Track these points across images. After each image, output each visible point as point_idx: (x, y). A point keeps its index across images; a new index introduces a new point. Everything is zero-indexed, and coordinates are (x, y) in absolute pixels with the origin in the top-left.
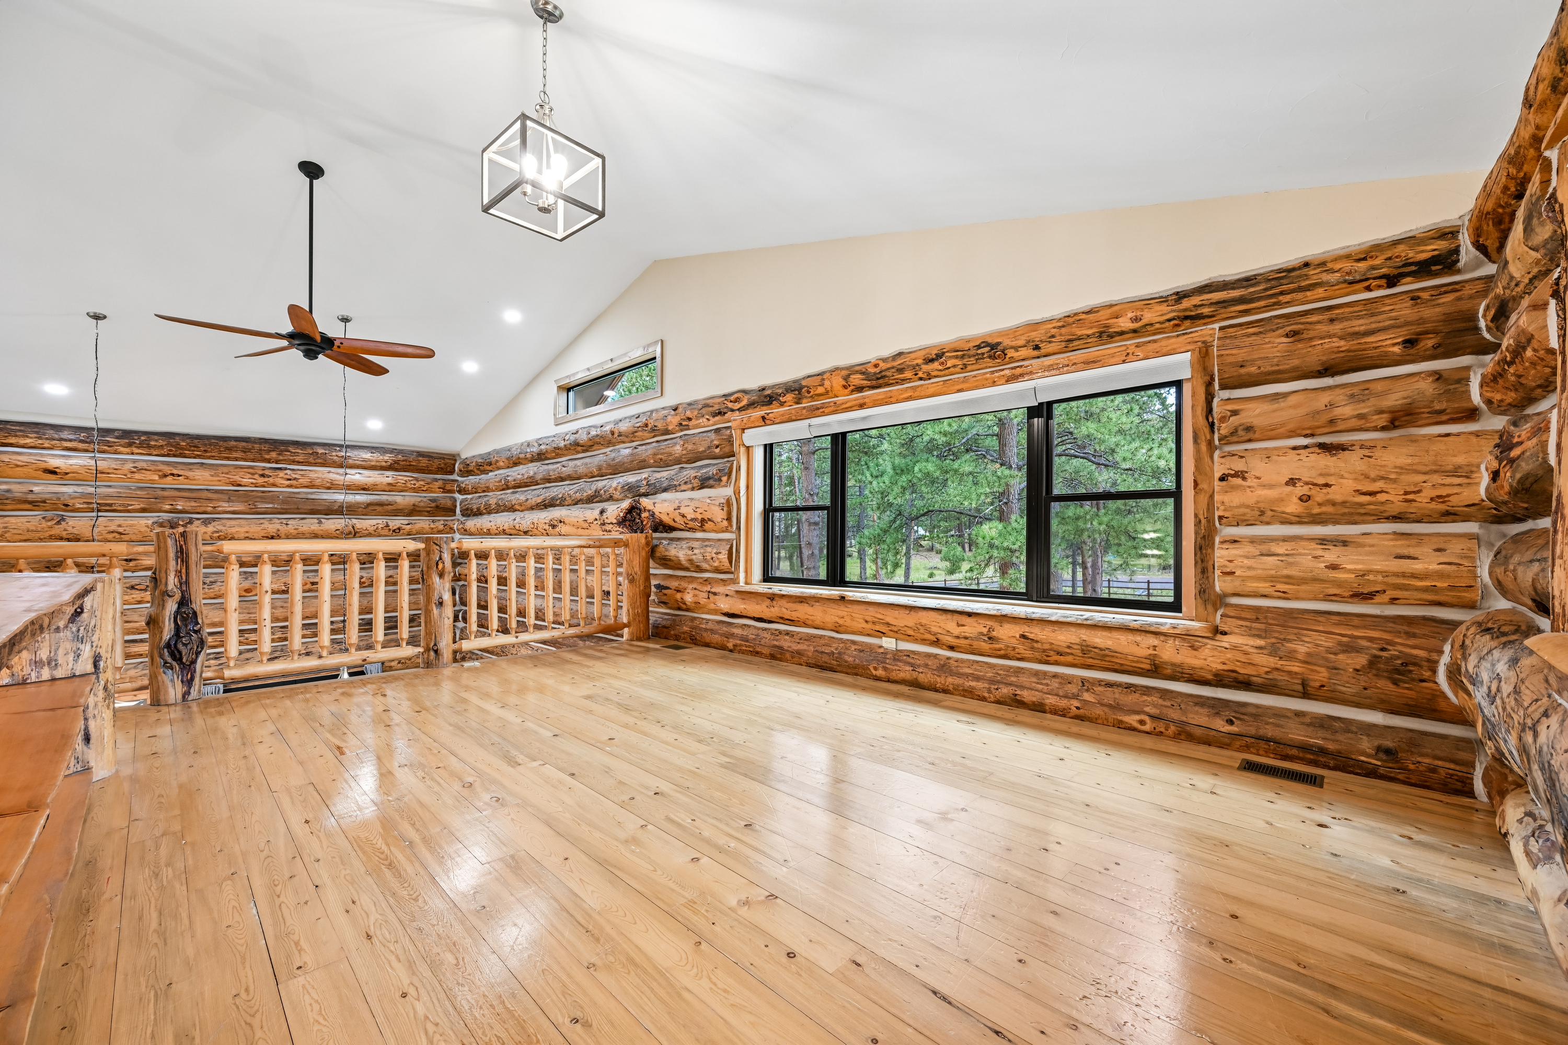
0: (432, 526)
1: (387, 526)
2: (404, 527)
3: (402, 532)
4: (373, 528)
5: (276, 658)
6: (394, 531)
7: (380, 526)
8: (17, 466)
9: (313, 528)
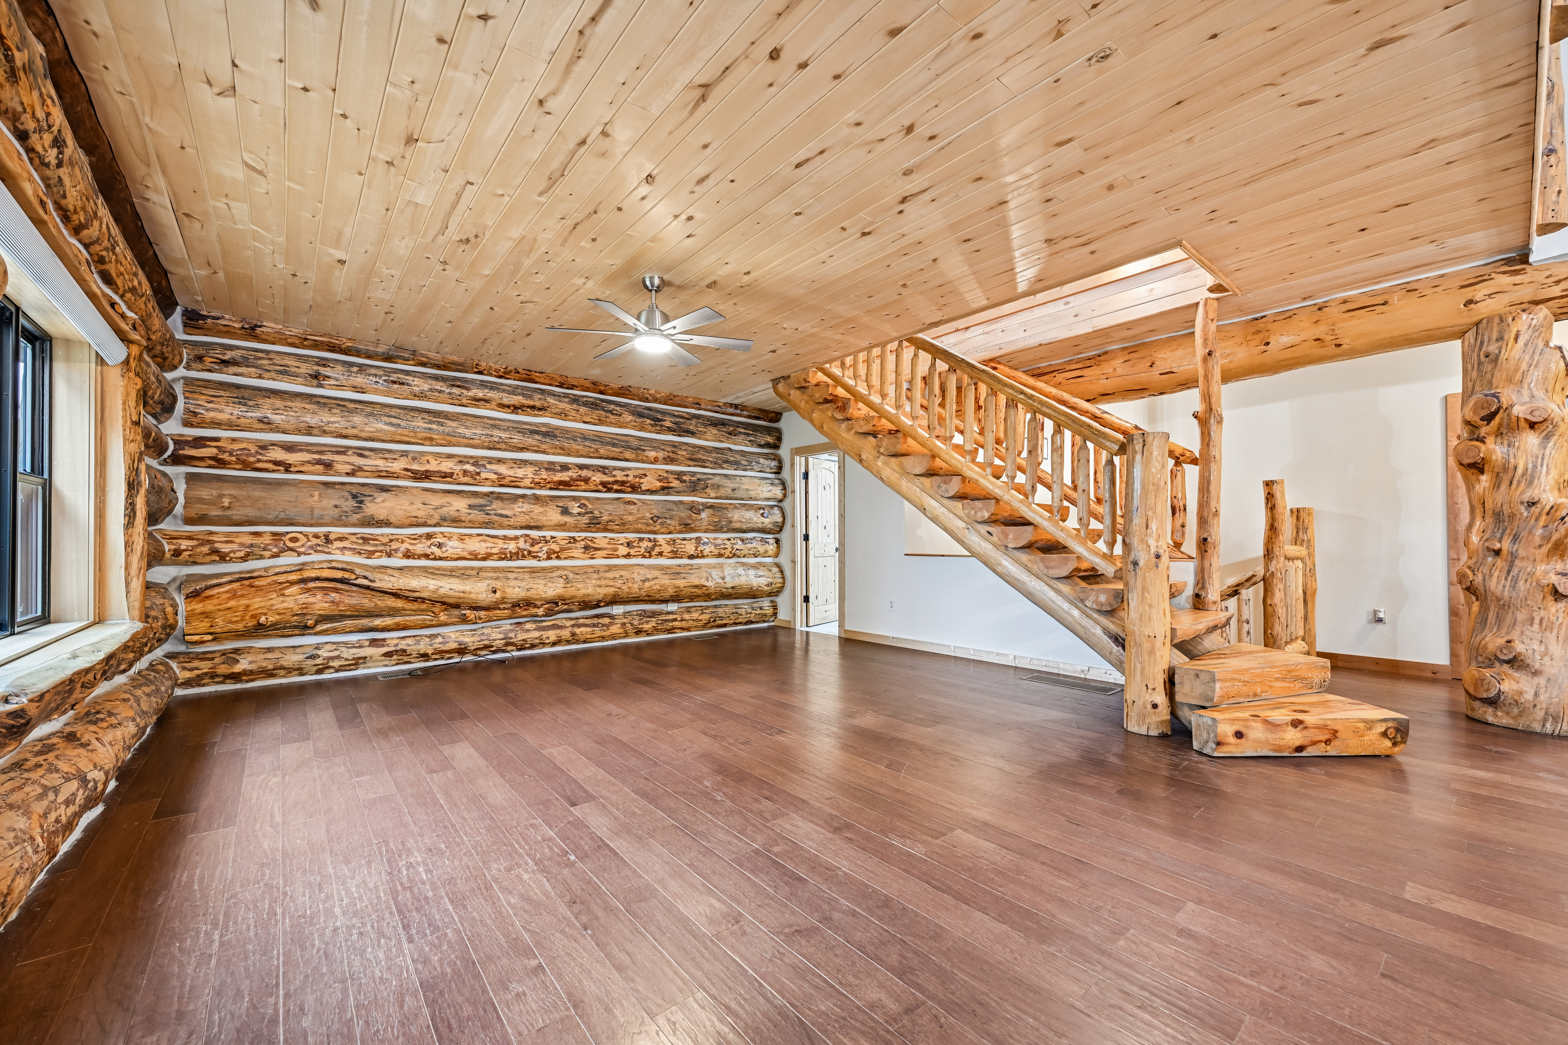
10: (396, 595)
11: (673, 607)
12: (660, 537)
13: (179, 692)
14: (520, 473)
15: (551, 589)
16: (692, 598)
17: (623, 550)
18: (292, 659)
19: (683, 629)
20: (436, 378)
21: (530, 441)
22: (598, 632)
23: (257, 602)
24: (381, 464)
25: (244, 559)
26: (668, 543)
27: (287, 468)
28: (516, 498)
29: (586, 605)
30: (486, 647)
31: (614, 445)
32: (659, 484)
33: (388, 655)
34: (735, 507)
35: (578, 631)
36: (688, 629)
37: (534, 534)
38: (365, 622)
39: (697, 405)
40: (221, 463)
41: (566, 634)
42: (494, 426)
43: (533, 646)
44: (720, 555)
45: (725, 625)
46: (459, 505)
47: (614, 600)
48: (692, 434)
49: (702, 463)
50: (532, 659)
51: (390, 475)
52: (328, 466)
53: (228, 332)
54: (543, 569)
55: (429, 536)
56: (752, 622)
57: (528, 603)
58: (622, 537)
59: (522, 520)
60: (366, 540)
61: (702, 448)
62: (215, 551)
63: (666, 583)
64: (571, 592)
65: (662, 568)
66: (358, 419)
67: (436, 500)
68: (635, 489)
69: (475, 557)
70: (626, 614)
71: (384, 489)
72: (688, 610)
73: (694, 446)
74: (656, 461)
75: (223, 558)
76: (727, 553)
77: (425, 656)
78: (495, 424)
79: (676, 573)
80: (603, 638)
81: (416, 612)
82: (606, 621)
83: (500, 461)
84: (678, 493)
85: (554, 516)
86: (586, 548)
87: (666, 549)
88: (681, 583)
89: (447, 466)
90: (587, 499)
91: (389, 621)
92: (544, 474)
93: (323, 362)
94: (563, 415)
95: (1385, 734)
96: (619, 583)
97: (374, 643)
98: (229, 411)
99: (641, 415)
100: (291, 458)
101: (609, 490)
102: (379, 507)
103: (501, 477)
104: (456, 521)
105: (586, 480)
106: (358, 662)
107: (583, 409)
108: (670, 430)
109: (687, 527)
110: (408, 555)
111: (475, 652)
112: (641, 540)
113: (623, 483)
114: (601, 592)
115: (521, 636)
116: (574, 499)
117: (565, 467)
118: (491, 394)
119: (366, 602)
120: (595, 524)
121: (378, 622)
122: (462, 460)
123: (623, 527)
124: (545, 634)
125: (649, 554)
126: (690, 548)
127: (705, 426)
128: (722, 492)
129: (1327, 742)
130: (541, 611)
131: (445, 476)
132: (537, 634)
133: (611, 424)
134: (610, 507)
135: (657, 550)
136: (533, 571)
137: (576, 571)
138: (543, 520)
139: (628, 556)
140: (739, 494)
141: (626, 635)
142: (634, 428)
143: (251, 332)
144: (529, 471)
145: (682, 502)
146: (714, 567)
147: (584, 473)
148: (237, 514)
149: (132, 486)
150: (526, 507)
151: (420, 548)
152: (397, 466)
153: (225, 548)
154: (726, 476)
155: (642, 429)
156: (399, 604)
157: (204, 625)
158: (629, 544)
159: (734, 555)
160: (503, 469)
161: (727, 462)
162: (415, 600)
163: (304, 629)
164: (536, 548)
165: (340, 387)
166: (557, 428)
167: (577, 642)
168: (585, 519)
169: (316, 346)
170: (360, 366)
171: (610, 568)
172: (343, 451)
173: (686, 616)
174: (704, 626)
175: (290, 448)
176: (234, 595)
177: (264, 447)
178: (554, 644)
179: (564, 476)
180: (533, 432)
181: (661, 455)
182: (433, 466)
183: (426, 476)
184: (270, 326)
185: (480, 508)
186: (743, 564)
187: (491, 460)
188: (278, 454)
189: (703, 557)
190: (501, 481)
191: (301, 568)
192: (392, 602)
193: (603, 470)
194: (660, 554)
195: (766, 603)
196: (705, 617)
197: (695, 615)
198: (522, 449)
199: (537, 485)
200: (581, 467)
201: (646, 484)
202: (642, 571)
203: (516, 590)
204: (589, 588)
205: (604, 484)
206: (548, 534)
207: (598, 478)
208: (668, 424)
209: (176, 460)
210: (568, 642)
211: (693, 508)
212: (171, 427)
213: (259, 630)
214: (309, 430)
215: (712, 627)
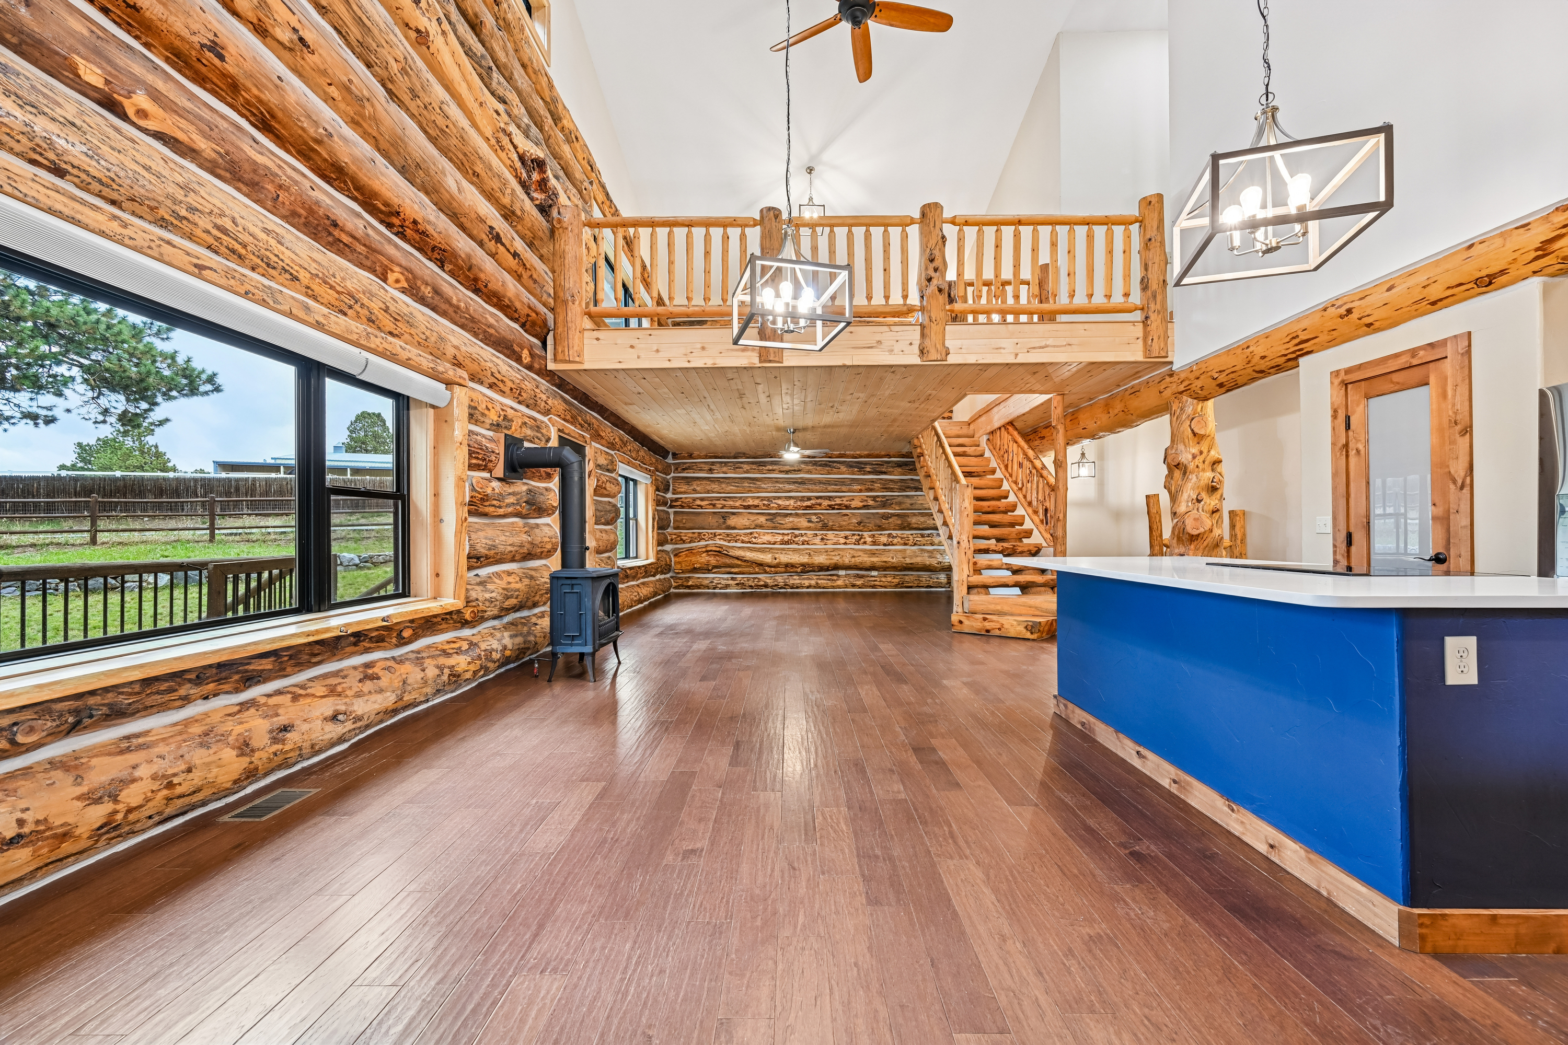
10: (737, 558)
11: (874, 573)
12: (865, 534)
13: (672, 590)
14: (787, 503)
15: (805, 559)
16: (885, 569)
17: (843, 541)
18: (706, 582)
19: (881, 586)
20: (753, 463)
21: (792, 487)
22: (830, 583)
23: (694, 559)
24: (731, 503)
25: (690, 542)
26: (870, 537)
27: (701, 507)
28: (787, 515)
29: (822, 568)
30: (776, 585)
31: (836, 485)
32: (861, 504)
33: (737, 584)
34: (914, 515)
35: (819, 582)
36: (885, 587)
37: (797, 532)
38: (728, 569)
39: (889, 456)
40: (683, 507)
41: (813, 582)
42: (777, 482)
43: (797, 588)
44: (905, 544)
45: (911, 587)
46: (762, 519)
47: (836, 567)
48: (885, 473)
49: (891, 490)
50: (798, 593)
51: (735, 508)
52: (714, 505)
53: (684, 458)
54: (799, 549)
55: (751, 533)
56: (931, 587)
57: (793, 566)
58: (843, 534)
59: (790, 525)
60: (728, 535)
61: (891, 480)
62: (682, 539)
63: (867, 560)
64: (810, 561)
65: (864, 551)
66: (723, 486)
67: (753, 518)
68: (848, 507)
69: (770, 543)
70: (846, 576)
71: (733, 514)
72: (885, 576)
73: (886, 480)
74: (861, 491)
75: (684, 542)
76: (910, 542)
77: (751, 587)
78: (777, 481)
79: (873, 553)
80: (833, 587)
81: (747, 567)
82: (835, 578)
83: (779, 498)
84: (874, 508)
85: (803, 522)
86: (822, 539)
87: (869, 540)
88: (875, 559)
89: (756, 502)
90: (822, 514)
91: (736, 570)
92: (799, 503)
93: (713, 464)
94: (809, 472)
95: (1026, 627)
96: (838, 558)
97: (733, 579)
98: (684, 488)
99: (851, 467)
100: (703, 503)
101: (833, 509)
102: (732, 521)
103: (779, 505)
104: (761, 527)
105: (820, 505)
106: (727, 586)
107: (818, 468)
108: (870, 473)
109: (880, 528)
110: (743, 542)
111: (772, 587)
112: (854, 535)
113: (840, 505)
114: (827, 562)
115: (792, 582)
116: (815, 514)
117: (809, 499)
118: (775, 467)
119: (728, 561)
120: (825, 527)
121: (733, 570)
122: (763, 499)
123: (841, 529)
124: (803, 582)
125: (857, 542)
126: (884, 539)
127: (893, 467)
128: (903, 506)
129: (999, 629)
130: (799, 570)
131: (756, 507)
132: (799, 582)
133: (835, 474)
134: (833, 518)
135: (862, 540)
136: (794, 550)
137: (816, 551)
138: (799, 525)
139: (845, 543)
140: (917, 507)
141: (846, 587)
142: (849, 474)
143: (691, 456)
144: (792, 502)
145: (877, 513)
146: (900, 551)
147: (819, 501)
148: (687, 525)
149: (654, 519)
150: (791, 519)
151: (746, 539)
152: (737, 504)
153: (684, 538)
154: (907, 496)
155: (853, 474)
156: (739, 562)
157: (679, 566)
158: (846, 538)
159: (915, 544)
160: (780, 502)
161: (908, 487)
162: (745, 561)
163: (709, 571)
164: (796, 539)
165: (718, 473)
166: (807, 479)
167: (820, 587)
168: (820, 524)
169: (711, 457)
170: (725, 463)
171: (834, 550)
172: (718, 499)
173: (883, 579)
174: (896, 586)
175: (702, 499)
176: (687, 556)
177: (694, 499)
178: (808, 587)
179: (808, 503)
180: (794, 483)
181: (863, 487)
182: (751, 503)
183: (748, 507)
184: (696, 453)
185: (771, 520)
186: (922, 550)
187: (775, 498)
188: (698, 502)
189: (893, 545)
190: (779, 507)
191: (707, 546)
192: (737, 562)
193: (830, 498)
194: (865, 543)
195: (942, 577)
196: (896, 581)
197: (889, 579)
198: (790, 491)
199: (796, 508)
200: (818, 498)
201: (854, 504)
202: (852, 552)
203: (784, 558)
204: (821, 559)
205: (829, 506)
206: (803, 532)
207: (826, 503)
208: (868, 469)
209: (671, 507)
210: (815, 587)
211: (886, 517)
212: (669, 495)
213: (695, 570)
214: (708, 492)
215: (902, 587)
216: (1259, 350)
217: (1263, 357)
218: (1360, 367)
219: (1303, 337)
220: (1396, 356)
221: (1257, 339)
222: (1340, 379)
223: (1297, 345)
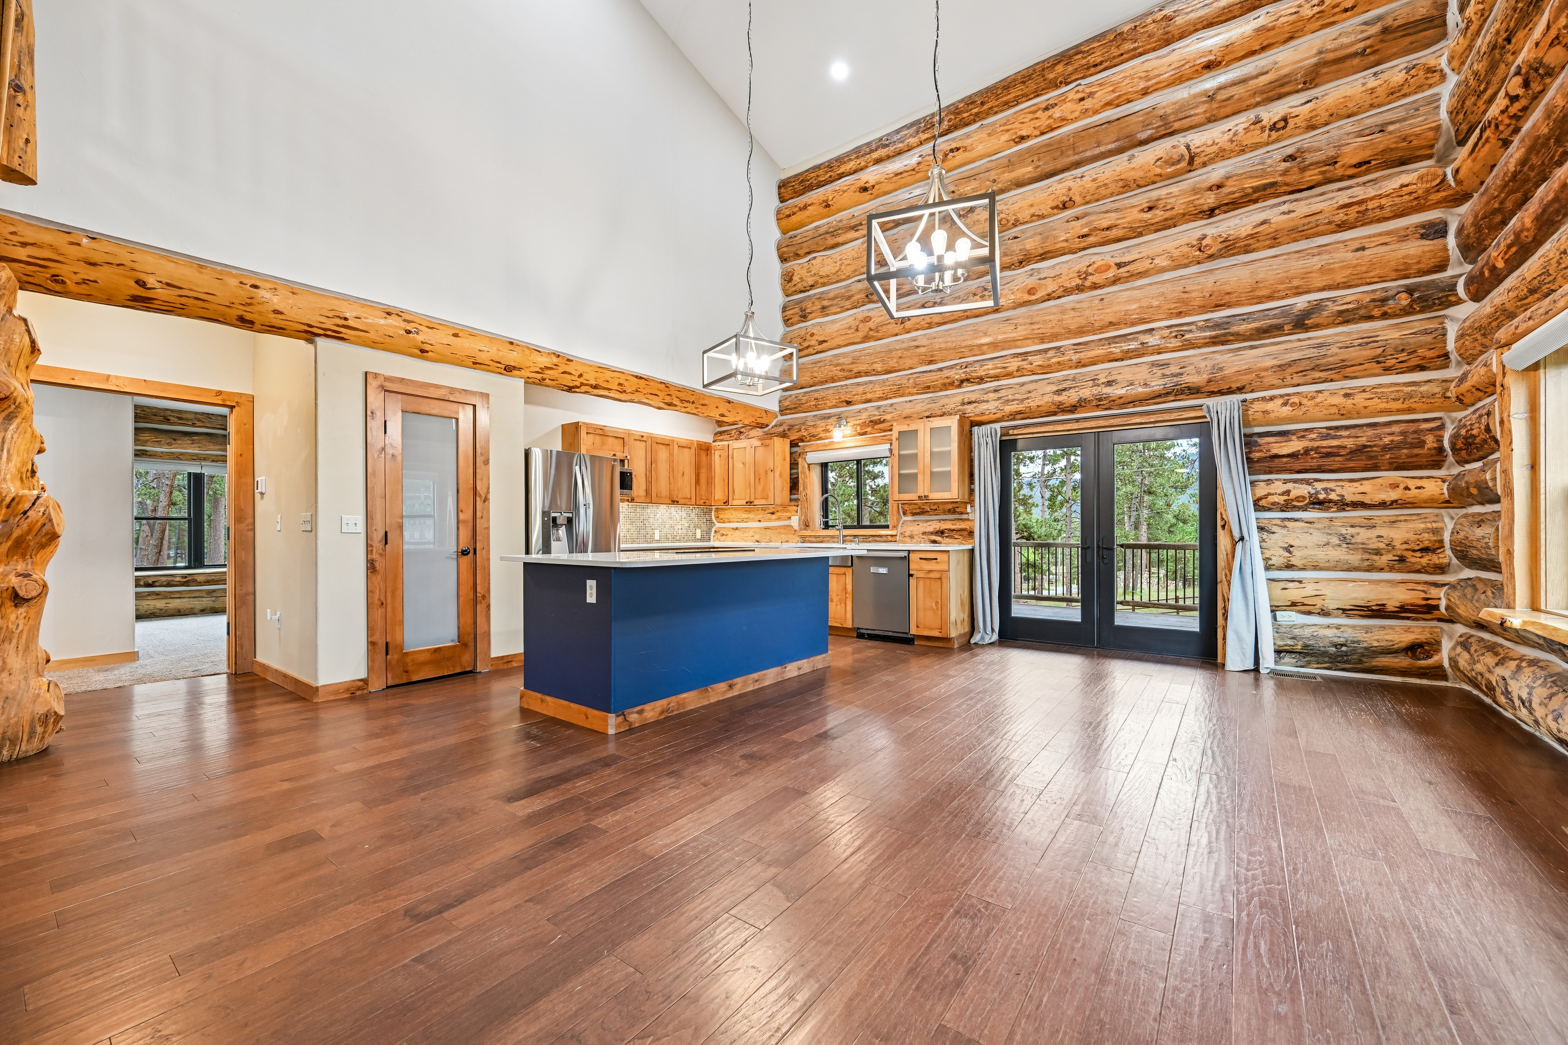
0: (1372, 83)
1: (1258, 121)
2: (1295, 111)
3: (1291, 123)
4: (1226, 137)
5: (1064, 390)
6: (1273, 127)
7: (1241, 128)
8: (844, 191)
9: (1118, 169)
216: (276, 301)
217: (277, 312)
218: (402, 380)
219: (351, 323)
220: (437, 387)
221: (277, 284)
222: (379, 383)
223: (338, 326)
